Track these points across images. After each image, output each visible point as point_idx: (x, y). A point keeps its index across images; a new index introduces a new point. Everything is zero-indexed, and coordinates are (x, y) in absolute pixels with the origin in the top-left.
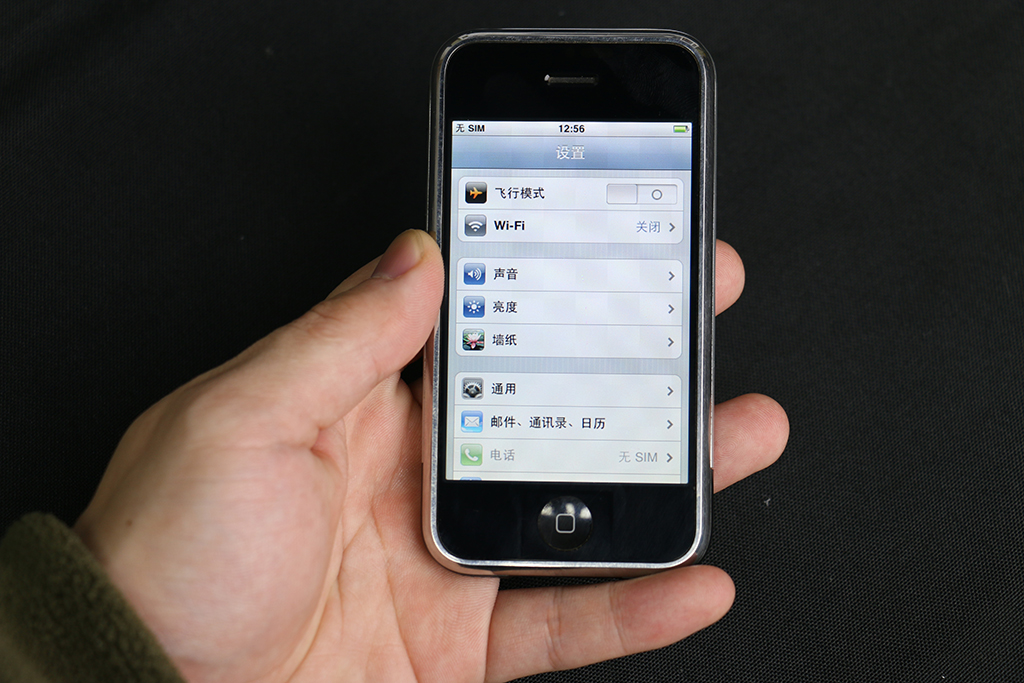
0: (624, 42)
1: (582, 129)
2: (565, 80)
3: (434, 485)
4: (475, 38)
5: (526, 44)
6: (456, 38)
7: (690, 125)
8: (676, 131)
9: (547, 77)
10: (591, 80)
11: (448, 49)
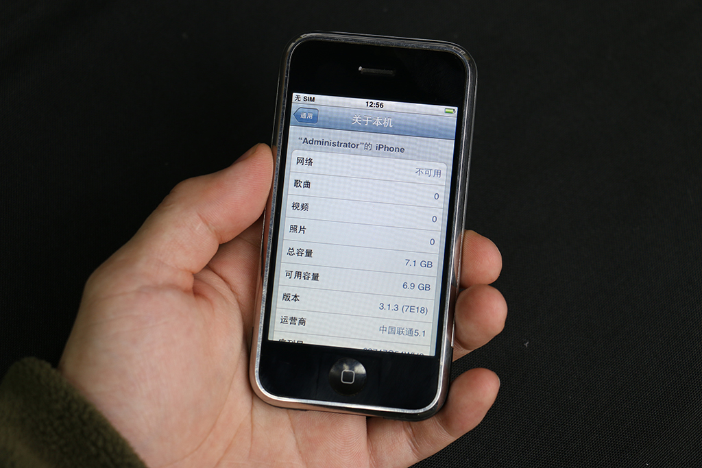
0: (416, 48)
1: (382, 106)
2: (373, 71)
3: (259, 343)
4: (313, 37)
5: (348, 44)
6: (299, 37)
7: (456, 109)
8: (446, 112)
9: (360, 68)
10: (391, 72)
11: (293, 44)
